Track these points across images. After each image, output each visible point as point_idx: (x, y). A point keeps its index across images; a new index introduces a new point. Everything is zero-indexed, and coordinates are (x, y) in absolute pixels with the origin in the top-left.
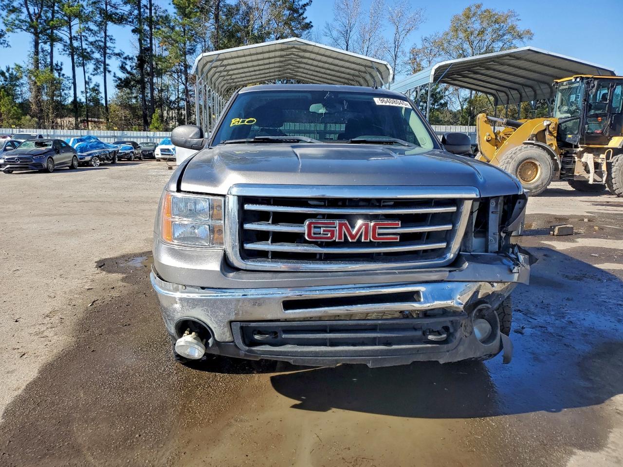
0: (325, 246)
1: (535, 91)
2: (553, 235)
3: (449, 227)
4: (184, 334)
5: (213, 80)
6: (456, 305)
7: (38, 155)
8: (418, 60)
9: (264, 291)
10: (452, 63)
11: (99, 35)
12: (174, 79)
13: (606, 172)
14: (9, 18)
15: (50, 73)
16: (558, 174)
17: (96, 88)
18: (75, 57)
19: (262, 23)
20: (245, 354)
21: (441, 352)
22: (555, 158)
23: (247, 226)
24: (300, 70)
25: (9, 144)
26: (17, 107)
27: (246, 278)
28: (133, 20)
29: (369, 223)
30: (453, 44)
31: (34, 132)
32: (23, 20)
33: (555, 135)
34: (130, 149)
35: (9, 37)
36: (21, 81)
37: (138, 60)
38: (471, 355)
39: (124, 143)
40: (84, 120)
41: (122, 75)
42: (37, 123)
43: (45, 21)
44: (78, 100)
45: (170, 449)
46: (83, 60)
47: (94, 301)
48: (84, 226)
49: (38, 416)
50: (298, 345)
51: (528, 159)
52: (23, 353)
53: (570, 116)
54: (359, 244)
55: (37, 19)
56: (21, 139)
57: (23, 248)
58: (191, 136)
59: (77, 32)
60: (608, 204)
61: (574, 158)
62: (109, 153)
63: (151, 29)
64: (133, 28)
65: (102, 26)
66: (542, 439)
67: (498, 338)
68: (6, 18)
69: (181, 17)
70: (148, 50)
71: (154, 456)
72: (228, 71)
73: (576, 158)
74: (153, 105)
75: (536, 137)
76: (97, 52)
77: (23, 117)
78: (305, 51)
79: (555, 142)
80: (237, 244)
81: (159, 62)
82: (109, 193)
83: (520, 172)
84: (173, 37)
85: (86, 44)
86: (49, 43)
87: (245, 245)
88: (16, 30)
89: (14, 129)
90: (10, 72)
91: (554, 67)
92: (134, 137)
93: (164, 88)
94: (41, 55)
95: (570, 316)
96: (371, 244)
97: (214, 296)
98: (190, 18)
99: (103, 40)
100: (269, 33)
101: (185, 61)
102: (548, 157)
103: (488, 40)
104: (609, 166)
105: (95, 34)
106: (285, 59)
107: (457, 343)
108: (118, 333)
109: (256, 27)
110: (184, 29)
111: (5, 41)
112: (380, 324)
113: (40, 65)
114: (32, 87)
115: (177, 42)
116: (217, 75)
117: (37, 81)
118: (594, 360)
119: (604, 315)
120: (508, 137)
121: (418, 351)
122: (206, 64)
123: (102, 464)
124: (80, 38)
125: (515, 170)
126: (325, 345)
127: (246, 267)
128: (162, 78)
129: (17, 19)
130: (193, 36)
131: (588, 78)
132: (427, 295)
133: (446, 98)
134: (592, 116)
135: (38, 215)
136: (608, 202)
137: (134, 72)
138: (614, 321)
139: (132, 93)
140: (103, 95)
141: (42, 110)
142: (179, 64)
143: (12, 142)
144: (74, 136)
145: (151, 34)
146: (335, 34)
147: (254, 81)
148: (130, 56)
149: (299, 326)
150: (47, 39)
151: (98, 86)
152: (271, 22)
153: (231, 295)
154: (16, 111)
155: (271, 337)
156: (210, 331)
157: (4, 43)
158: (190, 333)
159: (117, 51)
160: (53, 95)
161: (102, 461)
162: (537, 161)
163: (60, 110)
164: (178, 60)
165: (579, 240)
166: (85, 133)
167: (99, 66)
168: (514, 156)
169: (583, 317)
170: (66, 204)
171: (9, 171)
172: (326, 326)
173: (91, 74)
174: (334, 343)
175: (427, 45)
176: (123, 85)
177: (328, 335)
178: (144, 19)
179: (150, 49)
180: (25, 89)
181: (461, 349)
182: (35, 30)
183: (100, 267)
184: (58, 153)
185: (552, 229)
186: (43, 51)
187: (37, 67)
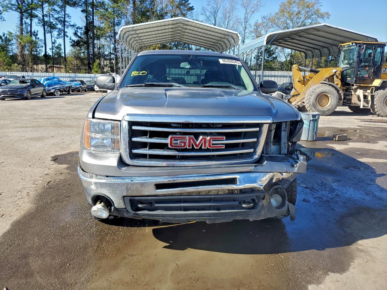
0: (181, 151)
1: (329, 50)
2: (335, 140)
3: (255, 140)
4: (97, 204)
5: (131, 42)
6: (258, 187)
7: (21, 89)
8: (259, 30)
9: (144, 178)
10: (277, 33)
11: (61, 14)
12: (108, 41)
13: (371, 101)
14: (5, 3)
15: (30, 37)
16: (342, 102)
17: (59, 46)
18: (46, 27)
19: (162, 6)
20: (133, 216)
21: (251, 214)
22: (340, 92)
23: (134, 139)
24: (184, 36)
25: (4, 81)
26: (9, 58)
27: (133, 171)
28: (82, 4)
29: (207, 137)
30: (281, 20)
31: (20, 74)
32: (13, 4)
33: (340, 78)
34: (79, 85)
35: (5, 15)
36: (12, 42)
37: (85, 29)
38: (269, 216)
39: (76, 81)
40: (51, 66)
41: (75, 39)
42: (22, 68)
43: (27, 5)
44: (47, 54)
45: (87, 272)
46: (51, 29)
47: (49, 182)
48: (47, 135)
49: (10, 253)
50: (164, 210)
51: (323, 93)
52: (3, 214)
53: (349, 66)
54: (201, 150)
55: (22, 4)
56: (11, 78)
57: (8, 148)
58: (107, 82)
59: (47, 12)
60: (371, 121)
61: (352, 92)
62: (66, 87)
63: (93, 10)
64: (82, 9)
65: (63, 8)
66: (310, 266)
67: (286, 206)
68: (2, 3)
69: (112, 3)
70: (91, 23)
71: (77, 277)
72: (140, 37)
73: (353, 92)
74: (94, 57)
75: (328, 80)
76: (59, 24)
77: (13, 65)
78: (187, 25)
79: (339, 83)
80: (128, 150)
81: (98, 31)
82: (64, 113)
83: (318, 101)
84: (106, 15)
85: (53, 19)
86: (29, 19)
87: (133, 151)
88: (9, 10)
89: (7, 72)
90: (5, 36)
91: (340, 36)
92: (82, 77)
93: (101, 47)
94: (24, 26)
95: (338, 191)
96: (208, 150)
97: (114, 181)
98: (117, 3)
99: (63, 16)
100: (166, 13)
101: (114, 30)
102: (335, 92)
103: (303, 18)
104: (373, 97)
105: (58, 13)
106: (175, 30)
107: (260, 209)
108: (62, 201)
109: (159, 9)
110: (114, 10)
111: (2, 17)
112: (213, 198)
113: (23, 32)
114: (19, 46)
115: (109, 18)
116: (133, 40)
117: (21, 42)
118: (348, 218)
119: (358, 190)
120: (311, 79)
121: (236, 214)
122: (125, 33)
123: (45, 282)
124: (48, 15)
125: (315, 100)
126: (181, 210)
127: (133, 164)
128: (100, 40)
129: (9, 3)
130: (119, 14)
131: (360, 43)
132: (241, 180)
133: (277, 53)
134: (362, 67)
135: (19, 127)
136: (371, 120)
137: (83, 36)
138: (363, 194)
139: (81, 50)
140: (63, 51)
141: (24, 60)
142: (111, 31)
143: (5, 80)
144: (45, 77)
145: (93, 13)
146: (208, 14)
147: (156, 43)
148: (80, 27)
149: (165, 199)
150: (28, 16)
151: (60, 45)
152: (168, 6)
153: (124, 181)
154: (9, 61)
155: (148, 206)
156: (112, 202)
157: (2, 19)
158: (101, 203)
159: (72, 24)
160: (32, 51)
161: (46, 280)
162: (329, 94)
163: (36, 60)
164: (110, 30)
165: (350, 143)
166: (51, 74)
167: (61, 33)
168: (314, 91)
169: (345, 192)
170: (37, 120)
171: (3, 99)
172: (181, 199)
173: (56, 38)
174: (186, 209)
175: (265, 21)
176: (75, 44)
177: (182, 204)
178: (89, 4)
179: (93, 22)
180: (14, 47)
181: (263, 212)
182: (20, 10)
183: (55, 160)
184: (34, 87)
185: (334, 136)
186: (26, 23)
187: (22, 34)
